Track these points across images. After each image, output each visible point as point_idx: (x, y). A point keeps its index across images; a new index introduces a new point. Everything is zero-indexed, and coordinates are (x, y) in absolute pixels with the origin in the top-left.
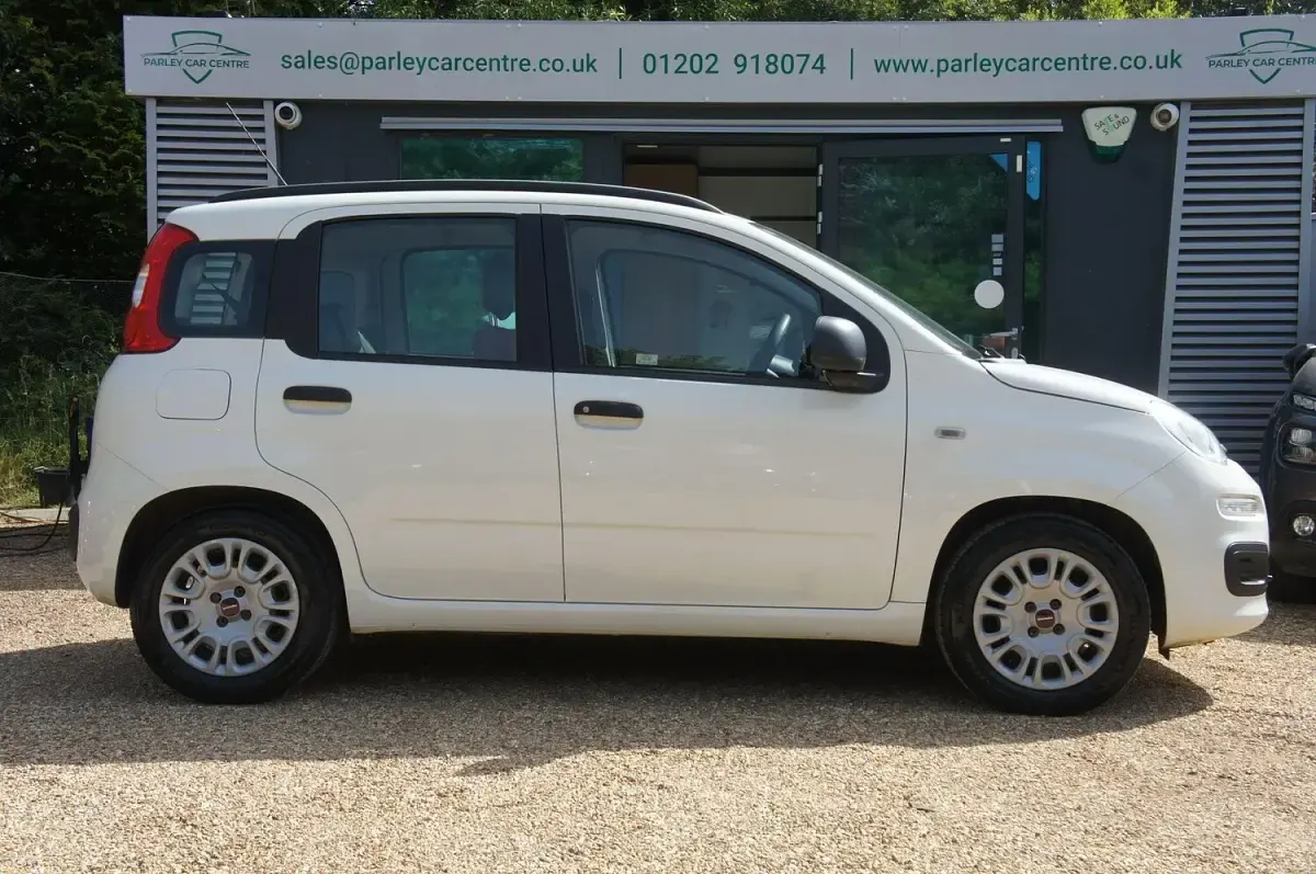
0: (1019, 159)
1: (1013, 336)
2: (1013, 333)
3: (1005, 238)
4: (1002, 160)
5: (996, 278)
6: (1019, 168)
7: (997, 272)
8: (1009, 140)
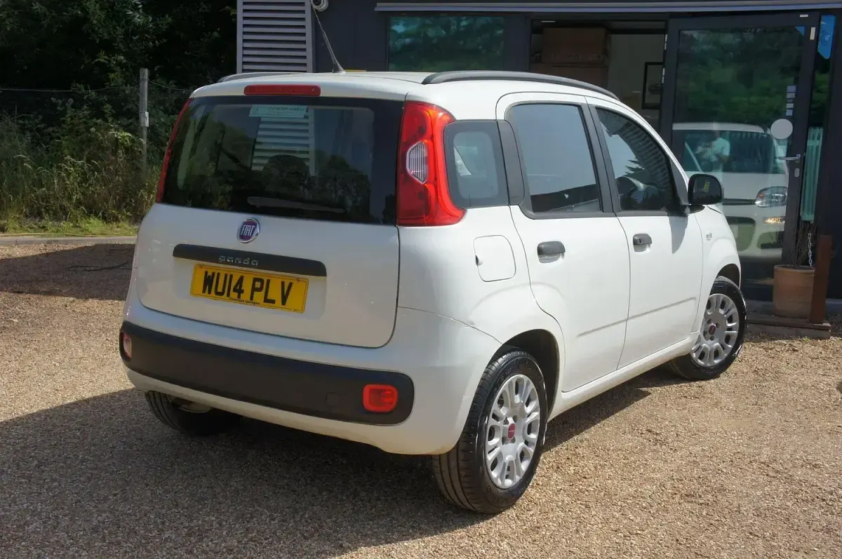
0: (813, 30)
1: (797, 160)
2: (797, 158)
3: (797, 89)
4: (801, 30)
5: (788, 118)
6: (812, 37)
7: (789, 113)
8: (807, 16)
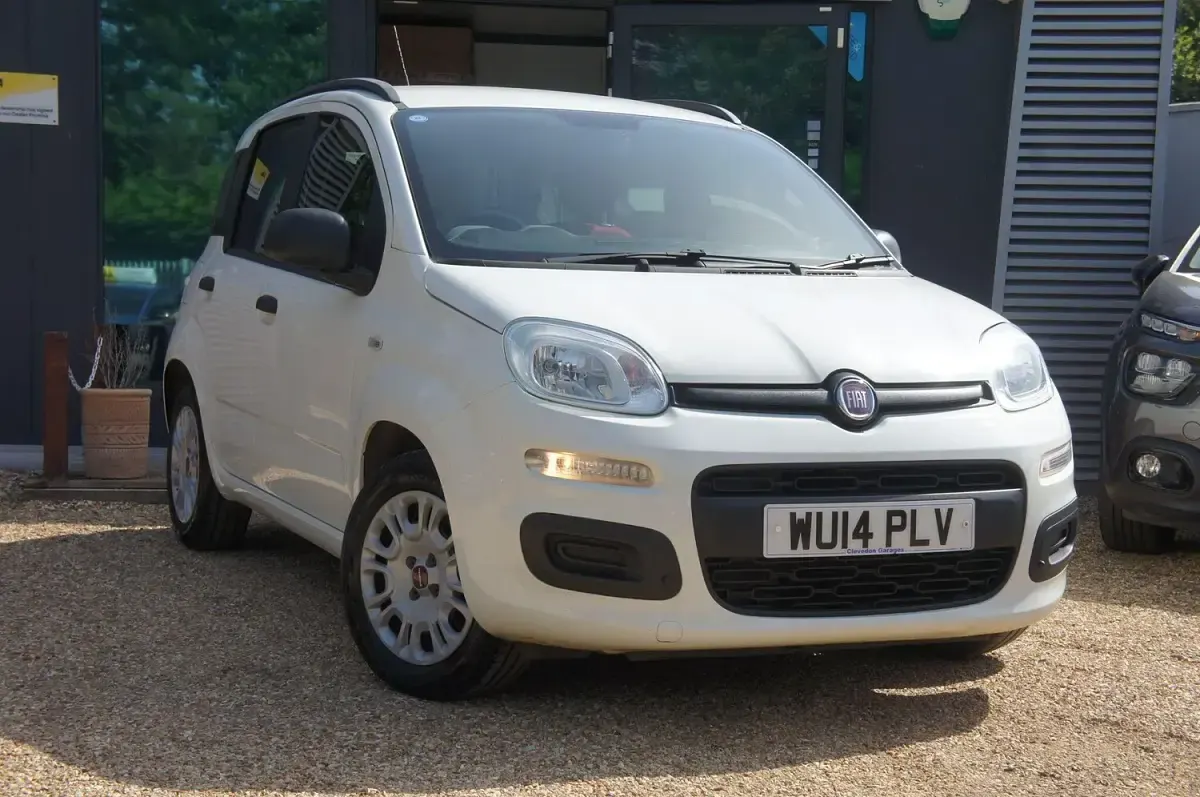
0: (841, 32)
3: (822, 126)
4: (820, 32)
6: (840, 44)
8: (829, 9)
